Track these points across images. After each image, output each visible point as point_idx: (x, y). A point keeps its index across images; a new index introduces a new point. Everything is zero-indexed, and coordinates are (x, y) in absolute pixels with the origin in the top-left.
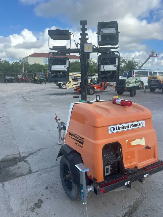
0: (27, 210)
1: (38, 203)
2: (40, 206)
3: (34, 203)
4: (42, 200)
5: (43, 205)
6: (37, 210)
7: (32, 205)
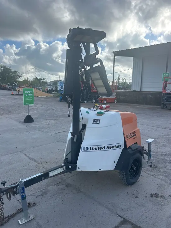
0: (166, 199)
1: (155, 196)
2: (156, 194)
3: (157, 198)
4: (150, 196)
5: (154, 193)
6: (160, 194)
7: (159, 199)
